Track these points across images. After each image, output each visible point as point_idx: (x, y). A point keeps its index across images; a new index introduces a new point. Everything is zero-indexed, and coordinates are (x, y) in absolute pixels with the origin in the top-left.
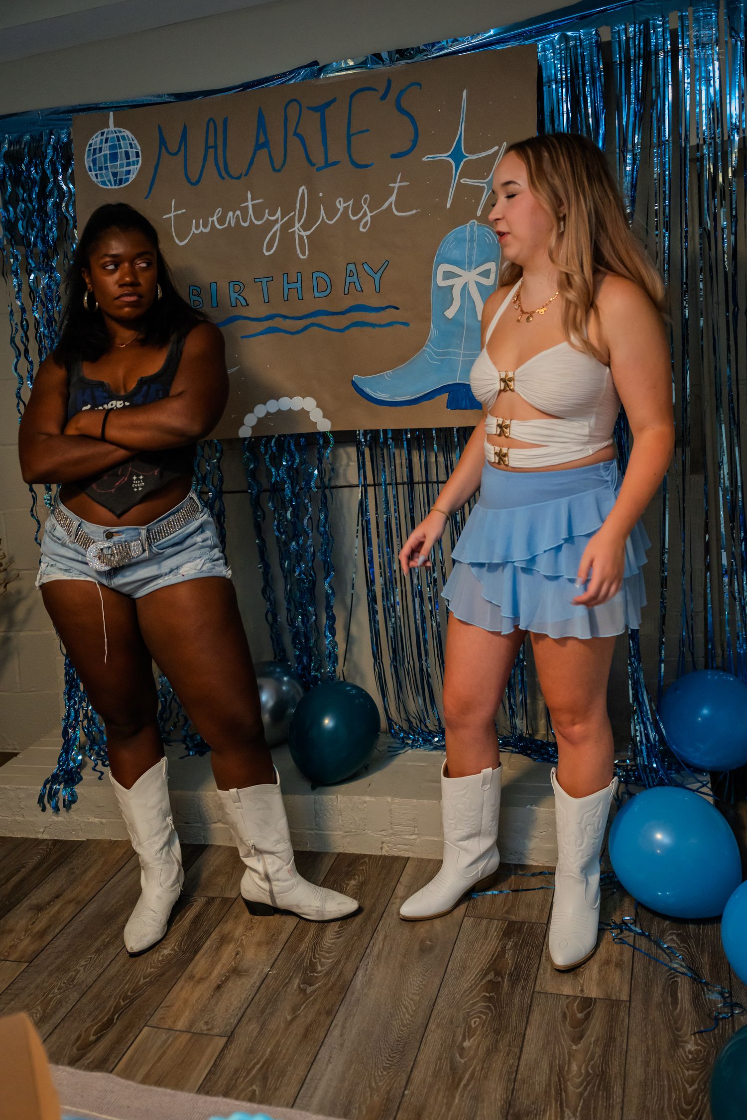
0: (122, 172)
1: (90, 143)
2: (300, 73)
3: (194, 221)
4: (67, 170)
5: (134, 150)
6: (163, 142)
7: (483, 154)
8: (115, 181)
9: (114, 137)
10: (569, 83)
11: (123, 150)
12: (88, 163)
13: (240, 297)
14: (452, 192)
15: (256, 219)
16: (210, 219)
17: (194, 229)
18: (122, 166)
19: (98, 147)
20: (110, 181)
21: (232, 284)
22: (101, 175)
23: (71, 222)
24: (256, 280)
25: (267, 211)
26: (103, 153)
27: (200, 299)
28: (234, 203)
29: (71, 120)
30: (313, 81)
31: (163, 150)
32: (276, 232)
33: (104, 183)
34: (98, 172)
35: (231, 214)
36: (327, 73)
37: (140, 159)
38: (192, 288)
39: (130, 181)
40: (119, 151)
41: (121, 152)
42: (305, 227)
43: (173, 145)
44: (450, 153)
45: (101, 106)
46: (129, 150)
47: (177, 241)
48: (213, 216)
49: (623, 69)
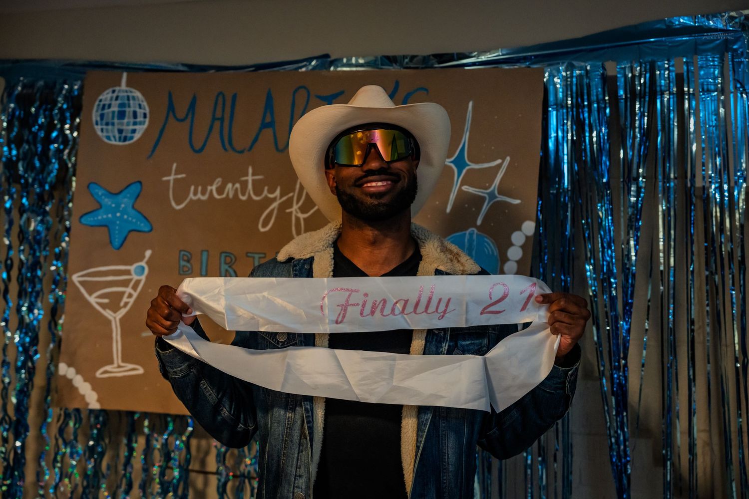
0: (127, 130)
1: (101, 97)
2: (310, 64)
3: (192, 188)
4: (75, 120)
5: (142, 111)
6: (171, 108)
7: (486, 165)
8: (120, 138)
9: (124, 97)
10: (575, 109)
11: (132, 109)
12: (95, 116)
13: (229, 269)
14: (452, 197)
15: (256, 194)
16: (209, 188)
17: (191, 196)
18: (128, 124)
19: (107, 102)
20: (114, 137)
21: (223, 255)
22: (107, 131)
23: (71, 170)
24: (249, 255)
25: (266, 188)
26: (112, 109)
27: (188, 265)
28: (235, 175)
29: (85, 73)
30: (324, 72)
31: (171, 114)
32: (272, 211)
33: (108, 138)
34: (104, 127)
35: (230, 185)
36: (338, 67)
37: (147, 120)
38: (182, 253)
39: (135, 139)
40: (127, 109)
41: (129, 111)
42: (303, 210)
43: (181, 114)
44: (452, 159)
45: (116, 65)
46: (138, 110)
47: (173, 204)
48: (211, 185)
49: (629, 104)
